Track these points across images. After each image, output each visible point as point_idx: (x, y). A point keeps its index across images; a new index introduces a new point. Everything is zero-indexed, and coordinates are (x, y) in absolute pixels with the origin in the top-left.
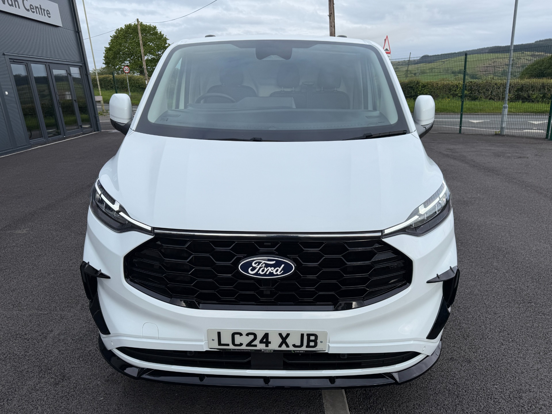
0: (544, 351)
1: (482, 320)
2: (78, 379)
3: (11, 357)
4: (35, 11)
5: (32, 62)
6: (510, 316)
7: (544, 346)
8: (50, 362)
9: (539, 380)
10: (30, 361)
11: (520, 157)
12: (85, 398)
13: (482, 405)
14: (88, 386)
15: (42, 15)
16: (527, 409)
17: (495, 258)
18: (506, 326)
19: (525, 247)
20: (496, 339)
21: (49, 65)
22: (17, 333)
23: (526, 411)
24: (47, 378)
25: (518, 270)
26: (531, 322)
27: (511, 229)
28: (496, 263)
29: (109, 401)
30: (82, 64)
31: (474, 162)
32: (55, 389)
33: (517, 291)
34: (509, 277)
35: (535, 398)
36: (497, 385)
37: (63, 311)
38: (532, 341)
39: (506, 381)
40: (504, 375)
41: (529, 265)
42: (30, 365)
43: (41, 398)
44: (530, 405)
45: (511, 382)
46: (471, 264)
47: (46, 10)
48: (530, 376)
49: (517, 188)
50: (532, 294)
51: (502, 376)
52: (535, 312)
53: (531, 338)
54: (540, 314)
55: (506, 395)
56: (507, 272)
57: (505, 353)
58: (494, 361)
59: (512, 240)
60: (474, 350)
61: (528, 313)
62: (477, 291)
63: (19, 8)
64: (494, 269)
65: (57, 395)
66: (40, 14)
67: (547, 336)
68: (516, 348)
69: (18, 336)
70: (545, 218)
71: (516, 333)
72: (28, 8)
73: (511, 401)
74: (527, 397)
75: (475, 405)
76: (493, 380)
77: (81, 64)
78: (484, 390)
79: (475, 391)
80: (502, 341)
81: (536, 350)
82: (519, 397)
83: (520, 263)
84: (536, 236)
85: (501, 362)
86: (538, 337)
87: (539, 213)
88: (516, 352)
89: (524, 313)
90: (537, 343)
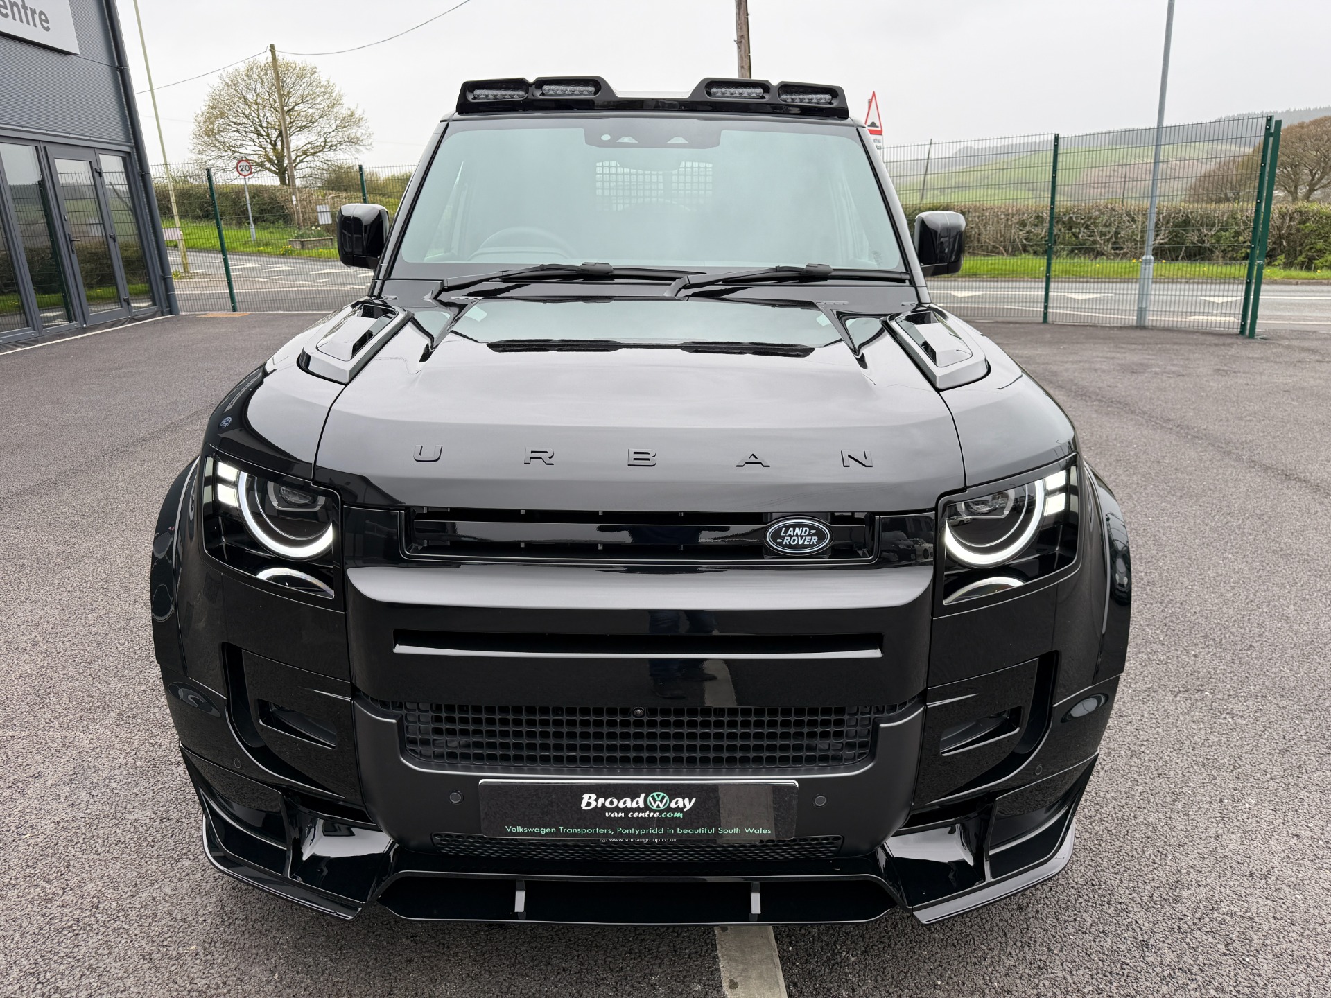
2: (103, 887)
7: (1231, 786)
8: (31, 848)
9: (1220, 860)
11: (1183, 376)
12: (121, 931)
13: (1088, 919)
14: (130, 903)
15: (28, 23)
16: (1190, 924)
18: (1145, 743)
19: (1191, 569)
20: (1121, 772)
21: (45, 148)
23: (1189, 928)
24: (23, 887)
25: (1174, 619)
26: (1203, 732)
27: (1159, 531)
29: (181, 934)
30: (131, 147)
31: (1075, 384)
32: (45, 910)
33: (1170, 665)
35: (1209, 900)
37: (69, 728)
38: (1204, 775)
39: (1143, 864)
40: (1139, 850)
41: (1198, 608)
44: (1198, 915)
45: (1156, 866)
47: (38, 12)
48: (1199, 851)
49: (1174, 442)
50: (1205, 670)
51: (1135, 853)
52: (1212, 712)
53: (1203, 769)
54: (1224, 716)
55: (1142, 894)
56: (1148, 625)
57: (1141, 802)
58: (1116, 821)
59: (1160, 554)
61: (1197, 713)
65: (48, 926)
66: (22, 21)
67: (1239, 762)
68: (1168, 790)
70: (1236, 505)
71: (1167, 758)
73: (1156, 907)
74: (1193, 898)
75: (1071, 919)
76: (1114, 863)
77: (127, 149)
78: (1093, 885)
79: (1072, 887)
80: (1135, 776)
81: (1212, 794)
82: (1173, 899)
83: (1178, 605)
84: (1214, 544)
85: (1133, 822)
86: (1217, 765)
87: (1223, 496)
88: (1168, 799)
89: (1187, 713)
90: (1215, 778)
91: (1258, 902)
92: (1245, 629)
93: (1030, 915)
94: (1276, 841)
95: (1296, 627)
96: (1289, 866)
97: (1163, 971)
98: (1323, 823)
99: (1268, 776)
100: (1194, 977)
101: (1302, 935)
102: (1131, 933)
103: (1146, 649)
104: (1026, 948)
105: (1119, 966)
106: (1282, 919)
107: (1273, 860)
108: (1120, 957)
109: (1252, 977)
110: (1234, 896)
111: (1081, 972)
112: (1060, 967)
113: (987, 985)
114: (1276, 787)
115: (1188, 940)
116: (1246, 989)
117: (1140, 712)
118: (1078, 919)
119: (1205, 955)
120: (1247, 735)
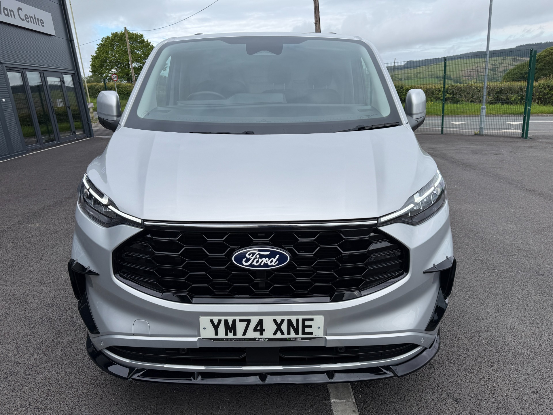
0: (503, 304)
3: (48, 320)
4: (29, 20)
5: (27, 70)
6: (476, 280)
7: (502, 301)
9: (496, 324)
10: (65, 323)
11: (496, 154)
13: (448, 342)
15: (36, 24)
16: (484, 343)
17: (467, 237)
18: (472, 287)
19: (494, 228)
21: (43, 73)
25: (486, 245)
26: (493, 283)
27: (482, 214)
28: (467, 241)
30: (75, 71)
31: (453, 159)
33: (483, 261)
34: (478, 251)
35: (491, 336)
36: (461, 328)
38: (493, 297)
39: (469, 325)
40: (468, 321)
41: (496, 241)
42: (66, 326)
44: (487, 341)
45: (473, 326)
47: (40, 20)
48: (489, 321)
49: (491, 181)
50: (496, 263)
51: (466, 322)
52: (497, 277)
53: (492, 295)
54: (502, 278)
55: (468, 335)
56: (476, 247)
57: (469, 306)
58: (460, 312)
59: (482, 222)
61: (492, 277)
63: (15, 18)
66: (34, 23)
67: (506, 293)
68: (479, 302)
70: (514, 204)
71: (480, 292)
72: (23, 17)
73: (472, 338)
74: (485, 336)
76: (458, 325)
77: (73, 72)
80: (468, 298)
81: (495, 303)
82: (478, 336)
83: (488, 240)
84: (504, 218)
85: (466, 312)
86: (498, 294)
87: (509, 201)
88: (479, 305)
89: (489, 277)
90: (497, 298)
91: (508, 337)
92: (513, 248)
94: (517, 318)
95: (532, 247)
96: (520, 326)
97: (473, 357)
98: (535, 312)
99: (516, 297)
101: (523, 347)
102: (463, 346)
105: (458, 356)
106: (516, 342)
107: (515, 324)
108: (459, 353)
109: (504, 359)
110: (500, 335)
111: (445, 358)
114: (519, 301)
115: (483, 348)
119: (488, 353)
120: (510, 284)
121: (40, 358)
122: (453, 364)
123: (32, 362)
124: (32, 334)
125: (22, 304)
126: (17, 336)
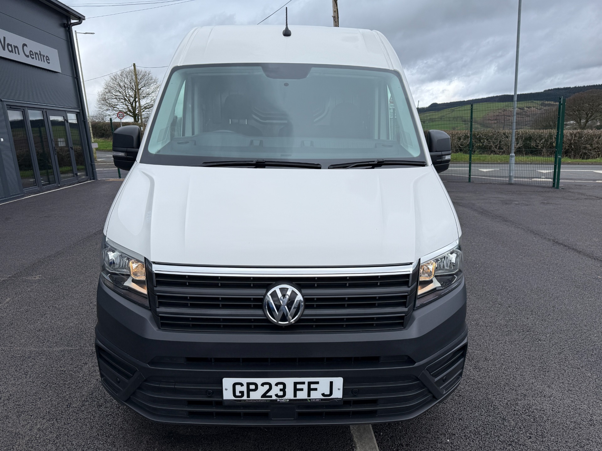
1: (485, 346)
3: (51, 386)
4: (34, 57)
5: (28, 108)
7: (539, 365)
9: (533, 391)
10: (70, 388)
11: (528, 205)
13: (483, 411)
15: (42, 61)
16: (521, 412)
17: (499, 295)
18: (506, 350)
19: (527, 285)
20: (497, 361)
21: (46, 111)
22: (53, 366)
23: (521, 414)
24: (90, 401)
25: (520, 304)
26: (529, 346)
27: (515, 270)
28: (500, 299)
30: (80, 110)
31: (483, 209)
32: (100, 409)
33: (517, 322)
35: (528, 405)
39: (504, 392)
40: (503, 388)
41: (529, 300)
42: (71, 392)
43: (87, 417)
44: (524, 410)
45: (509, 393)
46: (477, 300)
47: (45, 56)
48: (526, 388)
49: (522, 234)
50: (531, 324)
51: (501, 389)
52: (533, 339)
53: (528, 360)
55: (504, 403)
56: (509, 307)
57: (504, 371)
58: (495, 378)
59: (515, 279)
60: (477, 370)
61: (527, 340)
62: (481, 323)
63: (19, 54)
64: (498, 304)
66: (39, 60)
67: (542, 357)
68: (515, 367)
69: (54, 369)
70: (547, 260)
71: (515, 356)
72: (28, 54)
73: (509, 407)
74: (522, 404)
75: (477, 411)
76: (493, 392)
77: (78, 111)
78: (485, 400)
79: (478, 400)
80: (502, 362)
81: (531, 368)
82: (515, 404)
83: (522, 299)
84: (537, 275)
85: (501, 378)
86: (534, 358)
87: (542, 256)
88: (515, 370)
89: (523, 339)
90: (533, 363)
91: (546, 405)
92: (548, 308)
93: (462, 410)
94: (554, 385)
95: (568, 307)
96: (559, 393)
97: (511, 428)
98: (573, 379)
99: (553, 362)
100: (521, 430)
101: (562, 416)
102: (499, 415)
103: (508, 316)
104: (461, 421)
105: (494, 426)
106: (555, 411)
107: (553, 391)
108: (495, 423)
109: (543, 430)
110: (538, 403)
111: (481, 428)
112: (473, 426)
113: (446, 432)
114: (556, 366)
115: (520, 418)
116: (540, 433)
117: (505, 339)
118: (480, 411)
119: (526, 423)
120: (546, 347)
121: (44, 428)
122: (489, 435)
123: (35, 432)
124: (34, 401)
125: (22, 367)
126: (17, 403)
